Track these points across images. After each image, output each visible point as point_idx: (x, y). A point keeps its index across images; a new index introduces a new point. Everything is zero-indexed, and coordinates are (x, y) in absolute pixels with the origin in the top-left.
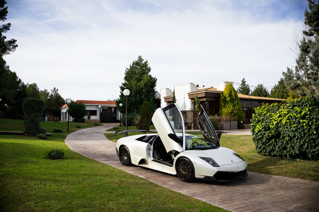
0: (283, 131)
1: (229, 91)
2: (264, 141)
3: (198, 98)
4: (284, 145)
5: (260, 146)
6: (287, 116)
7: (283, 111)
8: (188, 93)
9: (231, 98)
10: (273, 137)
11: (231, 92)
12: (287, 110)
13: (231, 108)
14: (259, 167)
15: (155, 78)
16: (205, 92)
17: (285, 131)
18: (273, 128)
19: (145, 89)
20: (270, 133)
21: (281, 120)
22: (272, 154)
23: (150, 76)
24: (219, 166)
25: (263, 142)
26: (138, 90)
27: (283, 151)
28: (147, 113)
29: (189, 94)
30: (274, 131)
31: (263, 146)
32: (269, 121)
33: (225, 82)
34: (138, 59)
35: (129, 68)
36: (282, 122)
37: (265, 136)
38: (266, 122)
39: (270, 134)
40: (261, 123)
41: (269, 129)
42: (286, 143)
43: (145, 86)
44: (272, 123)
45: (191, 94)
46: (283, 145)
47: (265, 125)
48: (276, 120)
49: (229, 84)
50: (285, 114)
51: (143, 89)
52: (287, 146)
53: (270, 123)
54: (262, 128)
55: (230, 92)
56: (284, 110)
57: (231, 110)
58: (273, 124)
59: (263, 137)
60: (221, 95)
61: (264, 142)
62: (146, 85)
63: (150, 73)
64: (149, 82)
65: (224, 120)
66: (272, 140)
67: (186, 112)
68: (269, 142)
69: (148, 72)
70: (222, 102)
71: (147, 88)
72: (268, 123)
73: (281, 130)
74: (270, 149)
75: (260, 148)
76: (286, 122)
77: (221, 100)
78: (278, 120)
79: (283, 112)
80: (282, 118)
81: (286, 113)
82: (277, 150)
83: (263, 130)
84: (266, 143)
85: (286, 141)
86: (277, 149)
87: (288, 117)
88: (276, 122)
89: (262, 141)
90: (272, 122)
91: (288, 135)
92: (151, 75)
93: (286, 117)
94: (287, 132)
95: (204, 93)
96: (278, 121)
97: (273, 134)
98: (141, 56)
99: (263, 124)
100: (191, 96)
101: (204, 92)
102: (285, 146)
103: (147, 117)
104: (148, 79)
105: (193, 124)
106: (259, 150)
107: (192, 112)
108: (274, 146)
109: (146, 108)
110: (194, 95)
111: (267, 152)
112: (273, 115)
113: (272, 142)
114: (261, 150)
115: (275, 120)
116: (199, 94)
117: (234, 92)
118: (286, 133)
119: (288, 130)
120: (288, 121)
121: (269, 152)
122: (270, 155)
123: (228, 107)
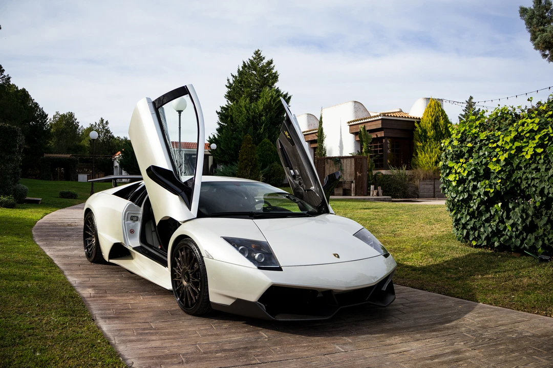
0: (527, 178)
1: (432, 117)
2: (475, 208)
3: (368, 131)
4: (530, 219)
5: (463, 221)
6: (537, 137)
7: (526, 125)
8: (349, 123)
9: (436, 132)
10: (498, 196)
11: (437, 119)
12: (537, 120)
13: (436, 153)
14: (448, 278)
15: (287, 94)
16: (382, 119)
17: (533, 179)
18: (499, 172)
19: (266, 115)
20: (491, 187)
21: (519, 149)
22: (496, 244)
23: (278, 91)
24: (280, 269)
25: (471, 210)
26: (251, 117)
27: (527, 236)
28: (253, 159)
29: (351, 124)
30: (500, 180)
31: (472, 222)
32: (486, 153)
33: (426, 98)
34: (254, 56)
35: (236, 74)
36: (524, 154)
37: (476, 193)
38: (479, 157)
39: (489, 189)
40: (467, 160)
41: (487, 174)
42: (534, 214)
43: (265, 110)
44: (495, 159)
45: (354, 123)
46: (527, 218)
47: (475, 165)
48: (506, 150)
49: (433, 103)
50: (532, 131)
51: (262, 116)
52: (537, 221)
53: (491, 159)
54: (469, 174)
55: (435, 119)
56: (529, 121)
57: (436, 155)
58: (498, 161)
59: (470, 197)
60: (416, 124)
61: (473, 212)
62: (268, 108)
63: (277, 85)
64: (274, 101)
65: (422, 177)
66: (496, 206)
67: (340, 160)
68: (488, 211)
69: (273, 84)
70: (418, 141)
71: (271, 113)
72: (485, 158)
73: (520, 178)
74: (490, 230)
75: (464, 226)
76: (536, 154)
77: (416, 136)
78: (511, 148)
79: (528, 125)
80: (525, 142)
81: (536, 129)
82: (509, 234)
83: (470, 178)
84: (481, 214)
85: (535, 207)
86: (509, 228)
87: (540, 138)
88: (506, 155)
89: (470, 207)
90: (495, 156)
91: (540, 192)
92: (280, 88)
93: (534, 139)
94: (538, 181)
95: (380, 122)
96: (513, 152)
97: (498, 187)
98: (259, 51)
99: (471, 161)
100: (354, 127)
101: (380, 118)
102: (532, 222)
103: (251, 167)
104: (272, 96)
105: (353, 185)
106: (462, 231)
107: (353, 159)
108: (502, 221)
109: (250, 148)
110: (360, 126)
111: (483, 237)
112: (499, 136)
113: (496, 211)
114: (468, 233)
115: (503, 151)
116: (369, 124)
117: (443, 119)
118: (534, 186)
119: (542, 176)
120: (539, 150)
121: (487, 238)
122: (490, 245)
123: (429, 150)
